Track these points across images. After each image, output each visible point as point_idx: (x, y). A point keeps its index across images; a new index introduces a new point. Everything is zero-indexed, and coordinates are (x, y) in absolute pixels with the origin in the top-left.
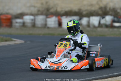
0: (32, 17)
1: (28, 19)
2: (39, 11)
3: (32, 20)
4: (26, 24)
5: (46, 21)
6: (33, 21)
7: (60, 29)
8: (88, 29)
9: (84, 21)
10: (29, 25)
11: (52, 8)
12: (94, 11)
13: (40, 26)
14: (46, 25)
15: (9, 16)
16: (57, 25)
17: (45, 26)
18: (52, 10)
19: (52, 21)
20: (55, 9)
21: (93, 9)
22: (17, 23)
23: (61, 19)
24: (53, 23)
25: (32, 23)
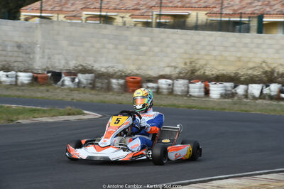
0: (170, 81)
1: (163, 83)
2: (180, 73)
3: (170, 85)
4: (160, 90)
5: (188, 87)
6: (171, 87)
7: (207, 99)
8: (245, 100)
9: (241, 89)
10: (165, 91)
11: (199, 69)
12: (257, 76)
13: (179, 93)
14: (188, 92)
15: (139, 79)
16: (203, 94)
17: (187, 94)
18: (198, 73)
19: (196, 88)
20: (203, 71)
21: (255, 73)
22: (148, 87)
23: (208, 86)
24: (197, 90)
25: (168, 89)
